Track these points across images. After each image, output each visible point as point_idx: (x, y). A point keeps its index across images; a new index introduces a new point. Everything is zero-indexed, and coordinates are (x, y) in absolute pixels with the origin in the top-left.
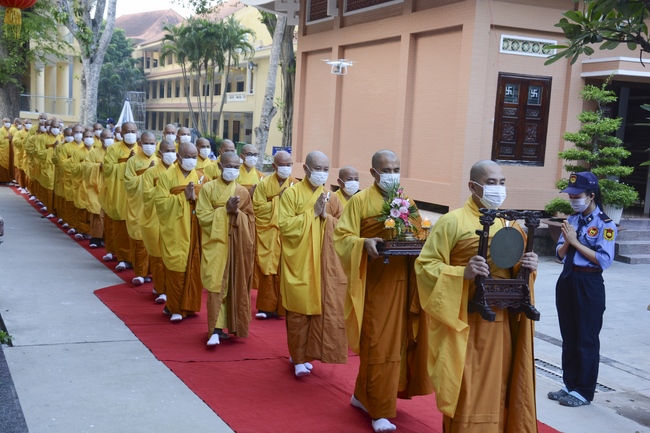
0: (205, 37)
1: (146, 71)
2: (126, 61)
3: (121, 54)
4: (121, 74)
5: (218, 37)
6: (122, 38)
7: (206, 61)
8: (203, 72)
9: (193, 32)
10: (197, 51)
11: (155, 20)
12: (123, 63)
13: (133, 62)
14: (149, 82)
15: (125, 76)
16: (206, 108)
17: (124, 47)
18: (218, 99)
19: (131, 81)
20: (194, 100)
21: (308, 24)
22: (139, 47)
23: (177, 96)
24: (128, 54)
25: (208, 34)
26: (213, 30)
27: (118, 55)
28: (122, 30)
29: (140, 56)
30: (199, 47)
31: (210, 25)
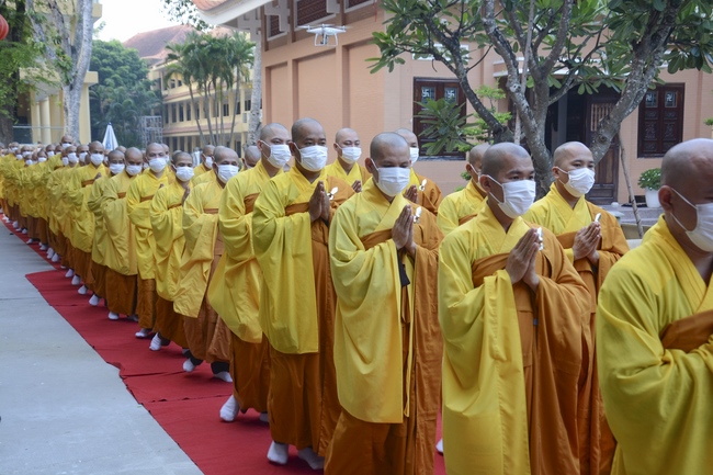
0: (209, 53)
1: (164, 93)
2: (140, 84)
3: (135, 77)
4: (134, 99)
5: (223, 53)
6: (136, 60)
7: (214, 80)
8: (212, 92)
9: (197, 49)
10: (202, 69)
11: (173, 36)
12: (137, 86)
13: (148, 85)
14: (167, 106)
15: (139, 100)
16: (217, 130)
17: (138, 69)
18: (227, 120)
19: (145, 105)
20: (204, 123)
21: (269, 39)
22: (155, 68)
23: (189, 119)
24: (142, 75)
25: (213, 51)
26: (217, 46)
27: (132, 78)
28: (135, 50)
29: (157, 77)
30: (204, 65)
31: (214, 40)
